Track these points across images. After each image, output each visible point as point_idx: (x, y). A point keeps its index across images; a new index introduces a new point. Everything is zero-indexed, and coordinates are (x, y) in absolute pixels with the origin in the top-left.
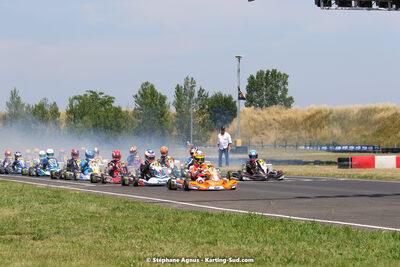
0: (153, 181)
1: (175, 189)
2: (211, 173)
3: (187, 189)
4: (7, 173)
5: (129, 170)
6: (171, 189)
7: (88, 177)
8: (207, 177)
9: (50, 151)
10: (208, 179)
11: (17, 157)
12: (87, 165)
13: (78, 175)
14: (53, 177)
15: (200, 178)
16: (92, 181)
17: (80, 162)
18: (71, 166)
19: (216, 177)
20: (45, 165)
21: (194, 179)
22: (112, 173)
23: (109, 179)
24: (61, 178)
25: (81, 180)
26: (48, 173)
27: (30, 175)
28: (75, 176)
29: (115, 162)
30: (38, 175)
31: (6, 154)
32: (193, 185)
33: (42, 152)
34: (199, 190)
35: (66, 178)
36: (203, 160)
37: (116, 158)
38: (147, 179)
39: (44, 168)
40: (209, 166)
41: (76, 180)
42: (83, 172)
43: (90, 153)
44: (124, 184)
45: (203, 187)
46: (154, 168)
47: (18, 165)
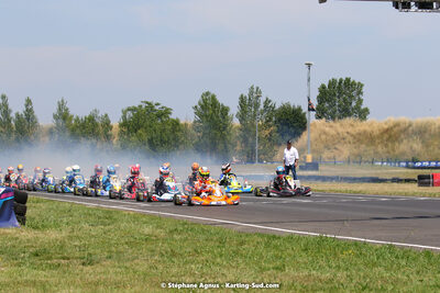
0: (166, 196)
3: (190, 204)
4: (35, 190)
6: (176, 204)
7: (108, 193)
9: (76, 167)
11: (45, 174)
12: (108, 181)
15: (203, 194)
16: (111, 197)
17: (102, 178)
19: (218, 193)
20: (72, 181)
22: (130, 189)
23: (127, 195)
24: (84, 195)
25: (102, 196)
26: (72, 190)
27: (55, 191)
28: (96, 192)
29: (133, 178)
30: (63, 192)
31: (36, 171)
32: (196, 200)
33: (69, 169)
35: (86, 195)
37: (135, 174)
38: (161, 195)
39: (70, 185)
41: (97, 196)
42: (104, 188)
43: (112, 169)
44: (138, 200)
45: (205, 202)
46: (167, 184)
47: (46, 182)
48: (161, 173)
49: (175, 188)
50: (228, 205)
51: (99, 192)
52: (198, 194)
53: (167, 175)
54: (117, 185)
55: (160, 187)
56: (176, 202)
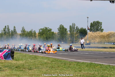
0: (41, 51)
3: (45, 53)
9: (21, 44)
12: (28, 48)
13: (26, 50)
15: (48, 51)
16: (28, 52)
17: (27, 47)
18: (25, 48)
20: (20, 48)
23: (32, 51)
26: (20, 50)
28: (25, 50)
29: (34, 47)
30: (18, 50)
31: (13, 45)
33: (20, 45)
35: (23, 51)
44: (34, 52)
45: (48, 52)
49: (43, 49)
50: (54, 53)
52: (47, 51)
53: (41, 46)
54: (30, 49)
55: (40, 49)
56: (42, 53)
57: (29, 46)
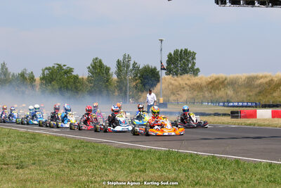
0: (118, 128)
1: (138, 135)
2: (166, 123)
3: (147, 135)
4: (4, 122)
5: (99, 120)
6: (134, 134)
7: (68, 126)
8: (162, 126)
9: (37, 106)
10: (163, 127)
12: (66, 116)
14: (40, 125)
15: (156, 127)
16: (71, 128)
18: (54, 117)
19: (169, 126)
20: (34, 116)
21: (152, 127)
22: (85, 122)
23: (84, 127)
24: (47, 126)
25: (62, 127)
26: (35, 122)
27: (22, 123)
28: (57, 125)
29: (88, 114)
30: (28, 124)
31: (3, 108)
32: (152, 132)
34: (157, 135)
35: (50, 126)
36: (158, 113)
37: (89, 111)
38: (114, 127)
39: (33, 119)
40: (164, 118)
41: (58, 127)
42: (63, 121)
43: (68, 108)
44: (96, 130)
45: (160, 133)
46: (118, 119)
47: (13, 117)
48: (113, 110)
49: (125, 122)
51: (60, 124)
53: (117, 112)
55: (113, 121)
57: (66, 110)
